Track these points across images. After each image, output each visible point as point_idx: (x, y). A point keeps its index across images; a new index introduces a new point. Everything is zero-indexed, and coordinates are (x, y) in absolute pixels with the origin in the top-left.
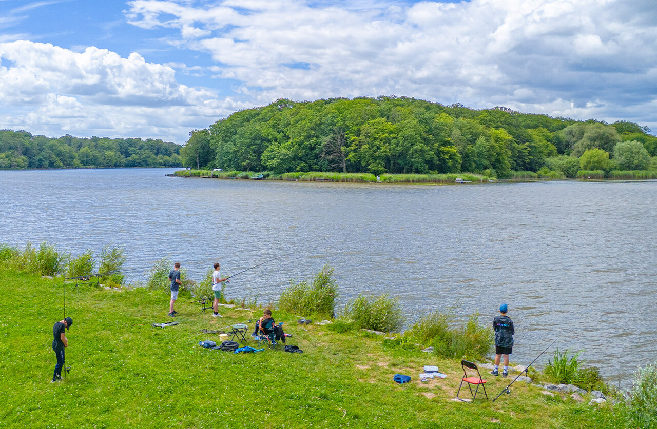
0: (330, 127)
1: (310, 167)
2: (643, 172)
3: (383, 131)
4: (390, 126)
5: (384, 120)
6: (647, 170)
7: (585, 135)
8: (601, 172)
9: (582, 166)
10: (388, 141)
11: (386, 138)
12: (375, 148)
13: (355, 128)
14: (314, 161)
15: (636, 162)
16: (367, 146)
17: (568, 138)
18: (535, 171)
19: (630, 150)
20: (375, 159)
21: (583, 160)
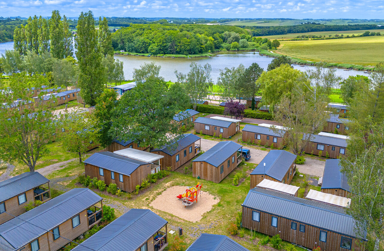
0: (170, 40)
1: (164, 52)
2: (247, 49)
3: (187, 42)
4: (189, 40)
5: (186, 38)
6: (248, 48)
7: (231, 36)
8: (236, 49)
9: (231, 47)
10: (188, 45)
11: (188, 44)
12: (185, 47)
13: (179, 41)
14: (166, 51)
15: (245, 46)
16: (183, 47)
17: (225, 36)
18: (219, 49)
19: (243, 42)
20: (185, 50)
21: (232, 45)
